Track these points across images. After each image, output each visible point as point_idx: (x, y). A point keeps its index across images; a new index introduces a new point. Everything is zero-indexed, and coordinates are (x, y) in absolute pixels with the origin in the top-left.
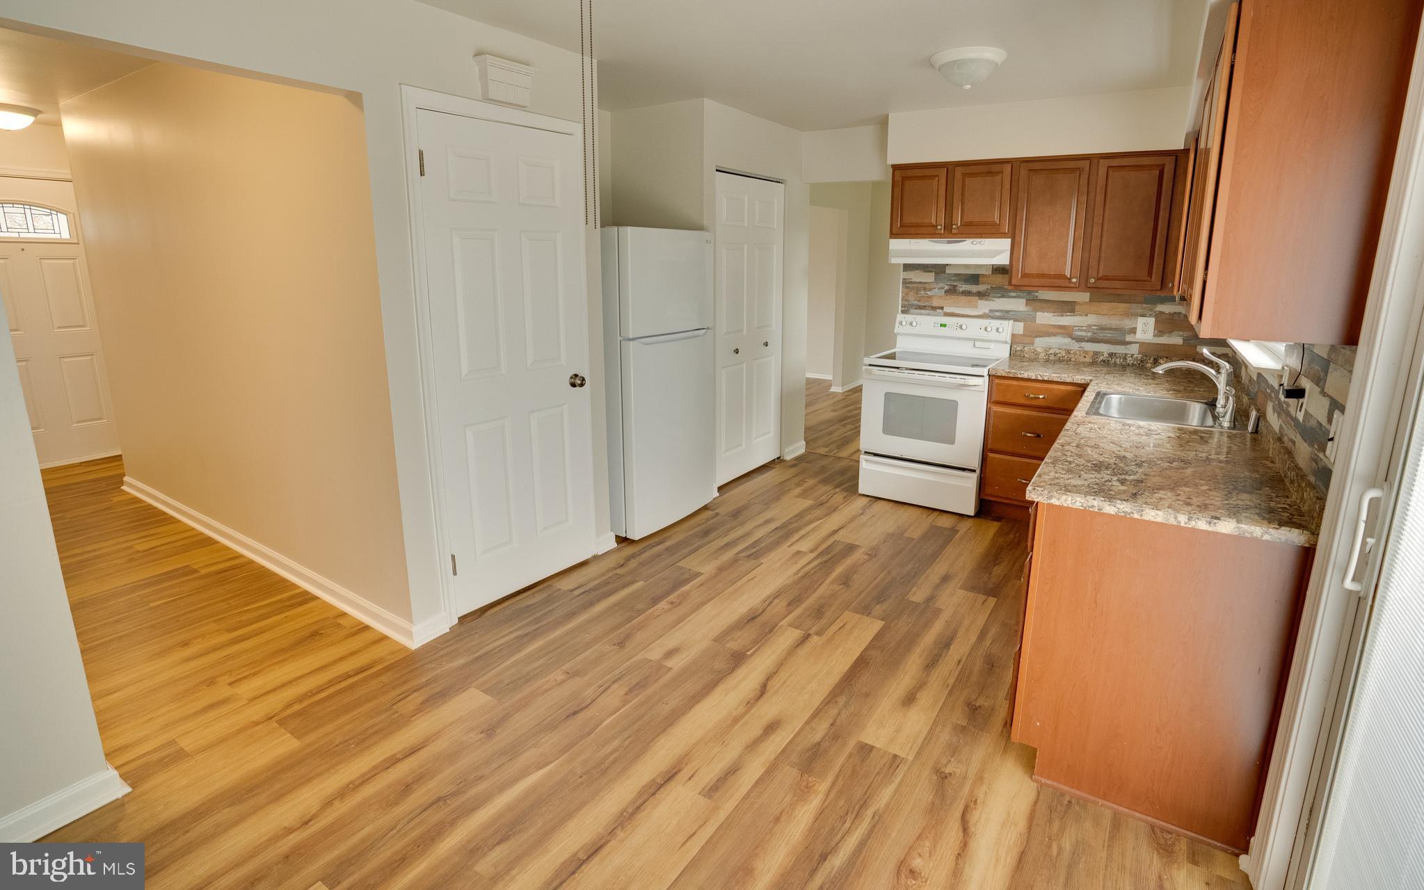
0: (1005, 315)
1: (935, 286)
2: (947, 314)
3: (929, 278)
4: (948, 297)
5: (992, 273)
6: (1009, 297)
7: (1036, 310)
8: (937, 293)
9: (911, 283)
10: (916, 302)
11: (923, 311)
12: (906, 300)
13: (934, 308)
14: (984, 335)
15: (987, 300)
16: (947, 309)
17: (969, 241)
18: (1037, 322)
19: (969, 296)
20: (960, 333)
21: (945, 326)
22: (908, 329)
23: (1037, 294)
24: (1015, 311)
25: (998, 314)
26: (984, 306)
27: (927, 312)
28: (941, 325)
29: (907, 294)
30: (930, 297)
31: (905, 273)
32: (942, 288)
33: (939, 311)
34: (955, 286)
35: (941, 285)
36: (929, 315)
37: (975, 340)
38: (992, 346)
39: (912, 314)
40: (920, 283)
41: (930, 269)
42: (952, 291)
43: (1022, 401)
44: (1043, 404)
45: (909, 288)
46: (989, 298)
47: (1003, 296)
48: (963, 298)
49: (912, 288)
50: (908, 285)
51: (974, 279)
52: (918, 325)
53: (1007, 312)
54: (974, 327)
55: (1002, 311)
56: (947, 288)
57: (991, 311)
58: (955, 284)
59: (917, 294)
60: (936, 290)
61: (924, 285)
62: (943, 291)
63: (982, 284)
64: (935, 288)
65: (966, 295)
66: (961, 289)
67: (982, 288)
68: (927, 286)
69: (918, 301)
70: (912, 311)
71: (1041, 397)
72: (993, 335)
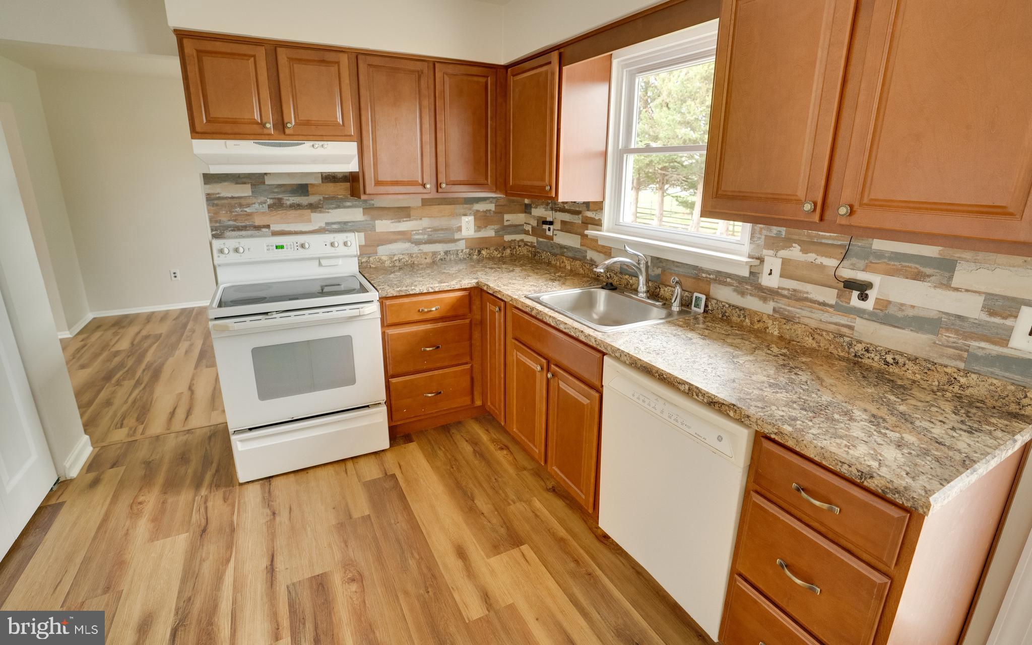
0: (344, 227)
1: (254, 200)
2: (275, 234)
3: (244, 191)
4: (274, 213)
5: (322, 182)
6: (345, 207)
7: (374, 219)
8: (258, 208)
9: (219, 198)
10: (231, 223)
11: (243, 233)
12: (216, 222)
13: (258, 228)
14: (329, 250)
15: (321, 212)
16: (275, 227)
17: (308, 144)
18: (377, 231)
19: (300, 209)
20: (302, 253)
21: (282, 247)
22: (233, 257)
23: (373, 202)
24: (353, 222)
25: (335, 226)
26: (319, 219)
27: (249, 233)
28: (277, 247)
29: (216, 213)
30: (249, 215)
31: (208, 186)
32: (265, 203)
33: (264, 230)
34: (280, 200)
35: (262, 199)
36: (252, 236)
37: (319, 259)
38: (340, 261)
39: (230, 238)
40: (233, 198)
41: (244, 180)
42: (278, 205)
43: (417, 317)
44: (437, 315)
45: (217, 205)
46: (323, 210)
47: (338, 207)
48: (293, 213)
49: (223, 206)
50: (216, 202)
51: (303, 189)
52: (246, 251)
53: (346, 223)
54: (318, 244)
55: (339, 223)
56: (269, 202)
57: (327, 224)
58: (280, 196)
59: (231, 212)
60: (257, 206)
61: (238, 201)
62: (266, 206)
63: (313, 194)
64: (255, 203)
65: (295, 209)
66: (288, 203)
67: (312, 199)
68: (243, 201)
69: (235, 220)
70: (228, 234)
71: (434, 309)
72: (341, 250)
